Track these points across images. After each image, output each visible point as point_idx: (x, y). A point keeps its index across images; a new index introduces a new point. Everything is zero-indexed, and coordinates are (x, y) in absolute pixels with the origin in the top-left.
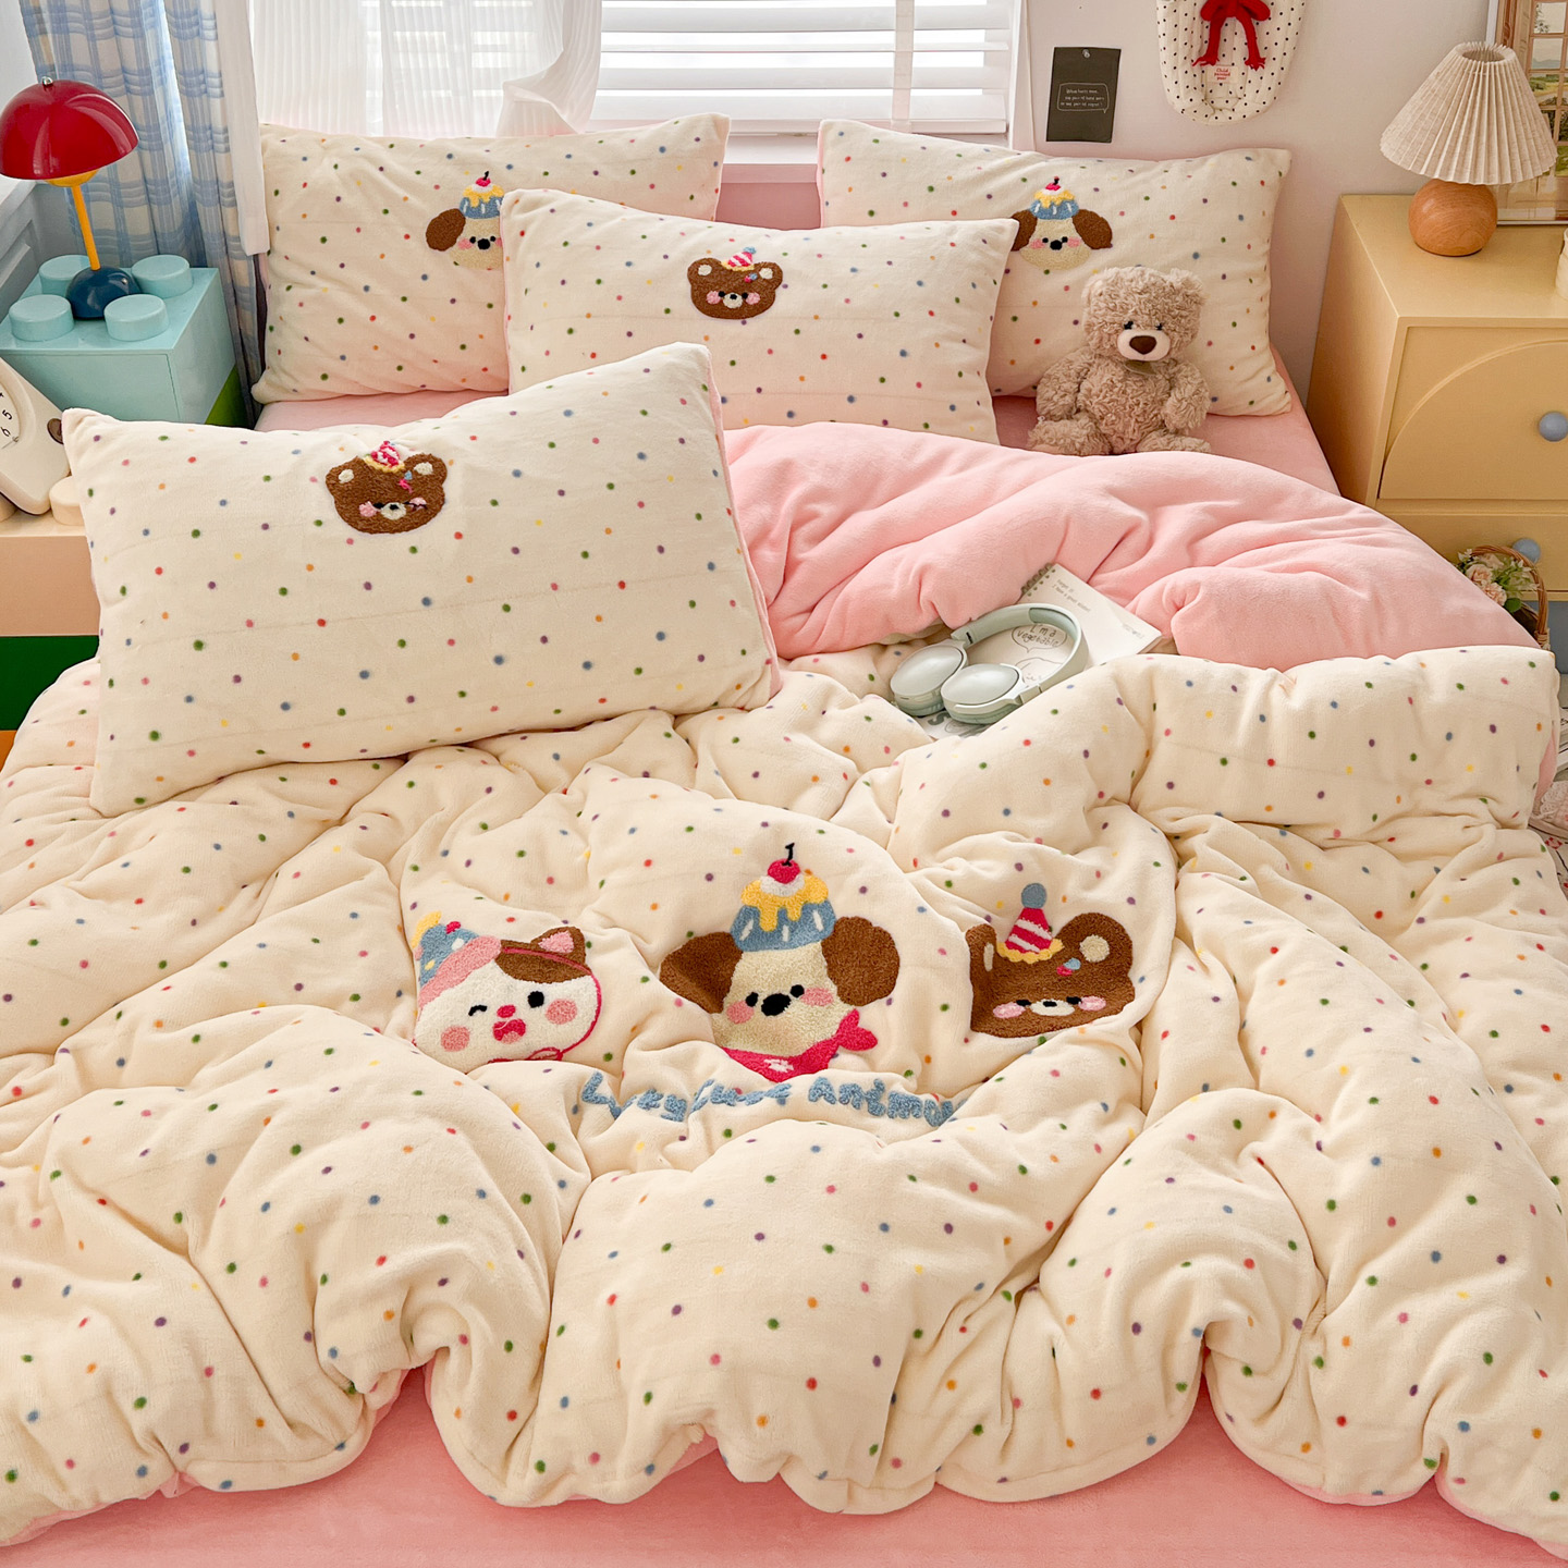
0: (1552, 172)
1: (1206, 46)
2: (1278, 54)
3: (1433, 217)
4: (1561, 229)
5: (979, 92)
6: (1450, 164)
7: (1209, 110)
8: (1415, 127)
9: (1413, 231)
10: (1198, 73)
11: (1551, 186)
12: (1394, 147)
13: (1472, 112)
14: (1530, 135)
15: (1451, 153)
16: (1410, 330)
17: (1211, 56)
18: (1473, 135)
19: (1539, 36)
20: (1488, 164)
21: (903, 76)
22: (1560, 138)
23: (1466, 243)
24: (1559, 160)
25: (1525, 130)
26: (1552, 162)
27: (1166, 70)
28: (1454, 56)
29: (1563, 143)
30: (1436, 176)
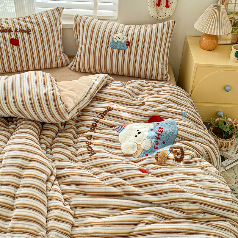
0: (230, 34)
1: (158, 2)
2: (173, 5)
3: (205, 41)
4: (231, 46)
5: (112, 11)
6: (209, 30)
7: (158, 16)
8: (201, 22)
9: (200, 45)
10: (156, 8)
11: (230, 36)
12: (197, 26)
13: (214, 19)
14: (226, 25)
15: (209, 28)
16: (198, 66)
17: (158, 5)
18: (214, 24)
19: (229, 3)
20: (217, 31)
21: (96, 7)
22: (233, 26)
23: (211, 48)
24: (232, 31)
25: (225, 23)
26: (231, 31)
27: (149, 7)
28: (211, 6)
29: (233, 27)
30: (205, 33)
